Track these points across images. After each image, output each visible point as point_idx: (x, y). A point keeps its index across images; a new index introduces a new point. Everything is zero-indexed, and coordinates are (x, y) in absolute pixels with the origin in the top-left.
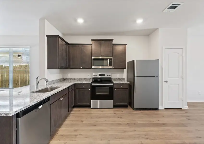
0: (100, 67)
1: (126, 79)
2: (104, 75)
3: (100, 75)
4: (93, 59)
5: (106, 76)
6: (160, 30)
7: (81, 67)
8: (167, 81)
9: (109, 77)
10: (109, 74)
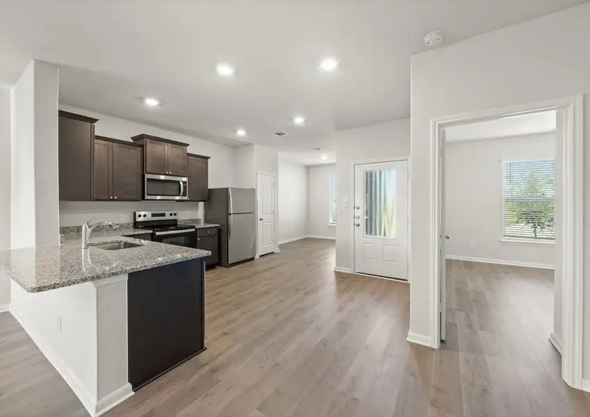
0: (159, 198)
1: (202, 221)
2: (163, 215)
3: (153, 215)
4: (148, 180)
5: (167, 217)
6: (256, 147)
7: (114, 198)
8: (262, 218)
9: (173, 217)
10: (173, 212)
